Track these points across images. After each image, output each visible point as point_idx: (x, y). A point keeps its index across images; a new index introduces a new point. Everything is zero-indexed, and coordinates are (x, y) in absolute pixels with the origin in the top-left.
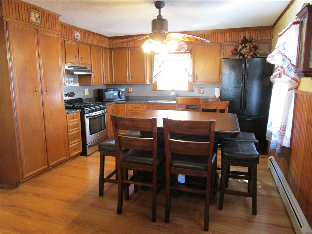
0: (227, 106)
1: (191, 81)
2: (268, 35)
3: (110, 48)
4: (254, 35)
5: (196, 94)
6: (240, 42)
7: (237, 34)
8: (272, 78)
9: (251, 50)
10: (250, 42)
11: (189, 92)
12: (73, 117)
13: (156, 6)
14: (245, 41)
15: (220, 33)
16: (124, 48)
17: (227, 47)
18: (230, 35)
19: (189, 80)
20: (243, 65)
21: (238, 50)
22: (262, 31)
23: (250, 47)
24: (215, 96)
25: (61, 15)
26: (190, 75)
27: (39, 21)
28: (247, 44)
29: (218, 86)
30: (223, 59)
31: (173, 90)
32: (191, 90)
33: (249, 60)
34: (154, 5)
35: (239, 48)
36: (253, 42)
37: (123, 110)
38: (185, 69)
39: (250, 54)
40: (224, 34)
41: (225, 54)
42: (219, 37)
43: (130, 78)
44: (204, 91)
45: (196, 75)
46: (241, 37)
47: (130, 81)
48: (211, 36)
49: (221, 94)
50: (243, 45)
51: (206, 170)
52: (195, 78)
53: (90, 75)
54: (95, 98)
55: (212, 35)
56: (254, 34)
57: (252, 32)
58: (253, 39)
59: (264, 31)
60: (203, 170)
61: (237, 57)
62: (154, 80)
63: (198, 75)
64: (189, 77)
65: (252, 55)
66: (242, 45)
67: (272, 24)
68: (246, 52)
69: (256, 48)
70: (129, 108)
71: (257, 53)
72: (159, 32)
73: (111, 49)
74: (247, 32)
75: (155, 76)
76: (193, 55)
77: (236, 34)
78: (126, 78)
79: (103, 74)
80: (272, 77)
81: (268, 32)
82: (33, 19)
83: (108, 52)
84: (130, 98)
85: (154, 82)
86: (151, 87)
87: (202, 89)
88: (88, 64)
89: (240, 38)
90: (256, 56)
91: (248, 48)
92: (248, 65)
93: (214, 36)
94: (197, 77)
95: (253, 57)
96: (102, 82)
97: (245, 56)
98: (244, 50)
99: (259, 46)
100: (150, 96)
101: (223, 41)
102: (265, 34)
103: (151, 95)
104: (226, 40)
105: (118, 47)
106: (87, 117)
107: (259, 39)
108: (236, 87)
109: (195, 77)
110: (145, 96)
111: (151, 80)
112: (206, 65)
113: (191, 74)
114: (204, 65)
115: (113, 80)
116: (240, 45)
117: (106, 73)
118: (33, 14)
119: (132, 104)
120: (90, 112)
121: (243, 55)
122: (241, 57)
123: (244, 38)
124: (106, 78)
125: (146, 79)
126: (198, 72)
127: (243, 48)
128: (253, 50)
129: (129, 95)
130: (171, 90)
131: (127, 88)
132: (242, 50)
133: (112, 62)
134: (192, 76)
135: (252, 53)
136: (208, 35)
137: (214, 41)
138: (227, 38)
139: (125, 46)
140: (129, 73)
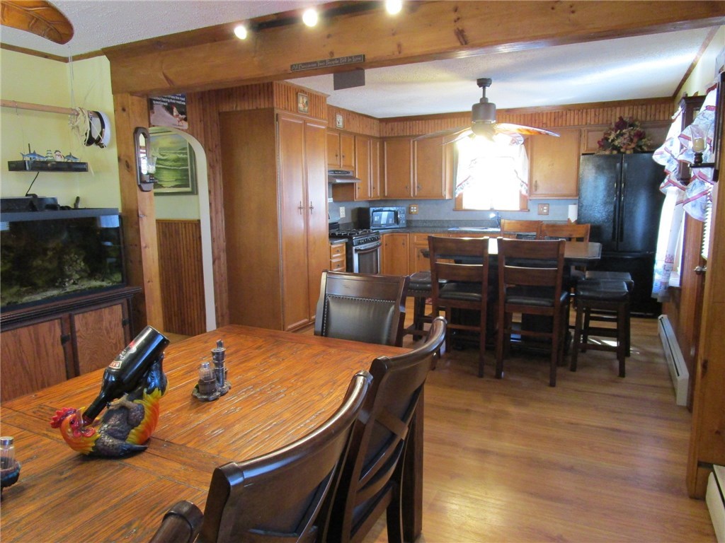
0: (587, 232)
1: (524, 193)
2: (664, 112)
3: (380, 138)
4: (640, 113)
5: (533, 216)
6: (613, 126)
7: (609, 113)
8: (663, 187)
9: (631, 140)
10: (631, 126)
11: (521, 213)
12: (338, 249)
13: (478, 84)
14: (621, 124)
15: (579, 110)
16: (407, 136)
17: (590, 133)
18: (597, 114)
19: (520, 192)
20: (618, 165)
21: (610, 141)
22: (653, 106)
23: (630, 135)
24: (569, 219)
25: (329, 96)
26: (523, 182)
27: (306, 108)
28: (624, 131)
29: (574, 202)
30: (583, 154)
31: (492, 210)
32: (525, 209)
33: (629, 157)
34: (476, 83)
35: (612, 137)
36: (637, 126)
37: (403, 244)
38: (515, 173)
39: (630, 147)
40: (585, 111)
41: (587, 145)
42: (576, 117)
43: (416, 189)
44: (548, 211)
45: (534, 182)
46: (615, 116)
47: (416, 194)
48: (562, 116)
49: (579, 215)
50: (618, 132)
51: (553, 306)
52: (533, 188)
53: (353, 184)
54: (355, 223)
55: (564, 113)
56: (640, 111)
57: (635, 107)
58: (637, 120)
59: (658, 106)
60: (547, 306)
61: (607, 153)
62: (458, 192)
63: (539, 183)
64: (522, 186)
65: (633, 148)
66: (616, 131)
67: (671, 95)
68: (624, 144)
69: (641, 136)
70: (415, 241)
71: (644, 145)
72: (484, 122)
73: (383, 139)
74: (627, 108)
75: (461, 184)
76: (529, 146)
77: (607, 111)
78: (408, 188)
79: (370, 182)
80: (662, 185)
81: (665, 108)
82: (301, 106)
83: (378, 144)
84: (414, 224)
85: (457, 196)
86: (452, 205)
87: (545, 208)
88: (350, 166)
89: (613, 117)
90: (641, 149)
91: (626, 136)
92: (625, 165)
93: (568, 115)
94: (536, 186)
95: (635, 151)
96: (369, 195)
97: (622, 150)
98: (619, 141)
99: (648, 131)
100: (450, 221)
101: (584, 123)
102: (660, 112)
103: (451, 219)
104: (589, 122)
105: (396, 135)
106: (356, 250)
107: (648, 118)
108: (606, 203)
109: (532, 186)
110: (440, 221)
111: (452, 192)
112: (553, 165)
113: (526, 180)
114: (549, 165)
115: (384, 192)
116: (613, 132)
117: (375, 182)
118: (301, 100)
119: (420, 232)
120: (359, 244)
121: (617, 149)
122: (615, 152)
123: (621, 118)
124: (374, 188)
125: (445, 190)
126: (538, 177)
127: (617, 136)
128: (635, 140)
129: (410, 219)
130: (489, 209)
131: (407, 205)
132: (617, 140)
133: (384, 161)
134: (527, 185)
135: (633, 145)
136: (557, 114)
137: (568, 124)
138: (591, 117)
139: (408, 134)
140: (414, 179)
